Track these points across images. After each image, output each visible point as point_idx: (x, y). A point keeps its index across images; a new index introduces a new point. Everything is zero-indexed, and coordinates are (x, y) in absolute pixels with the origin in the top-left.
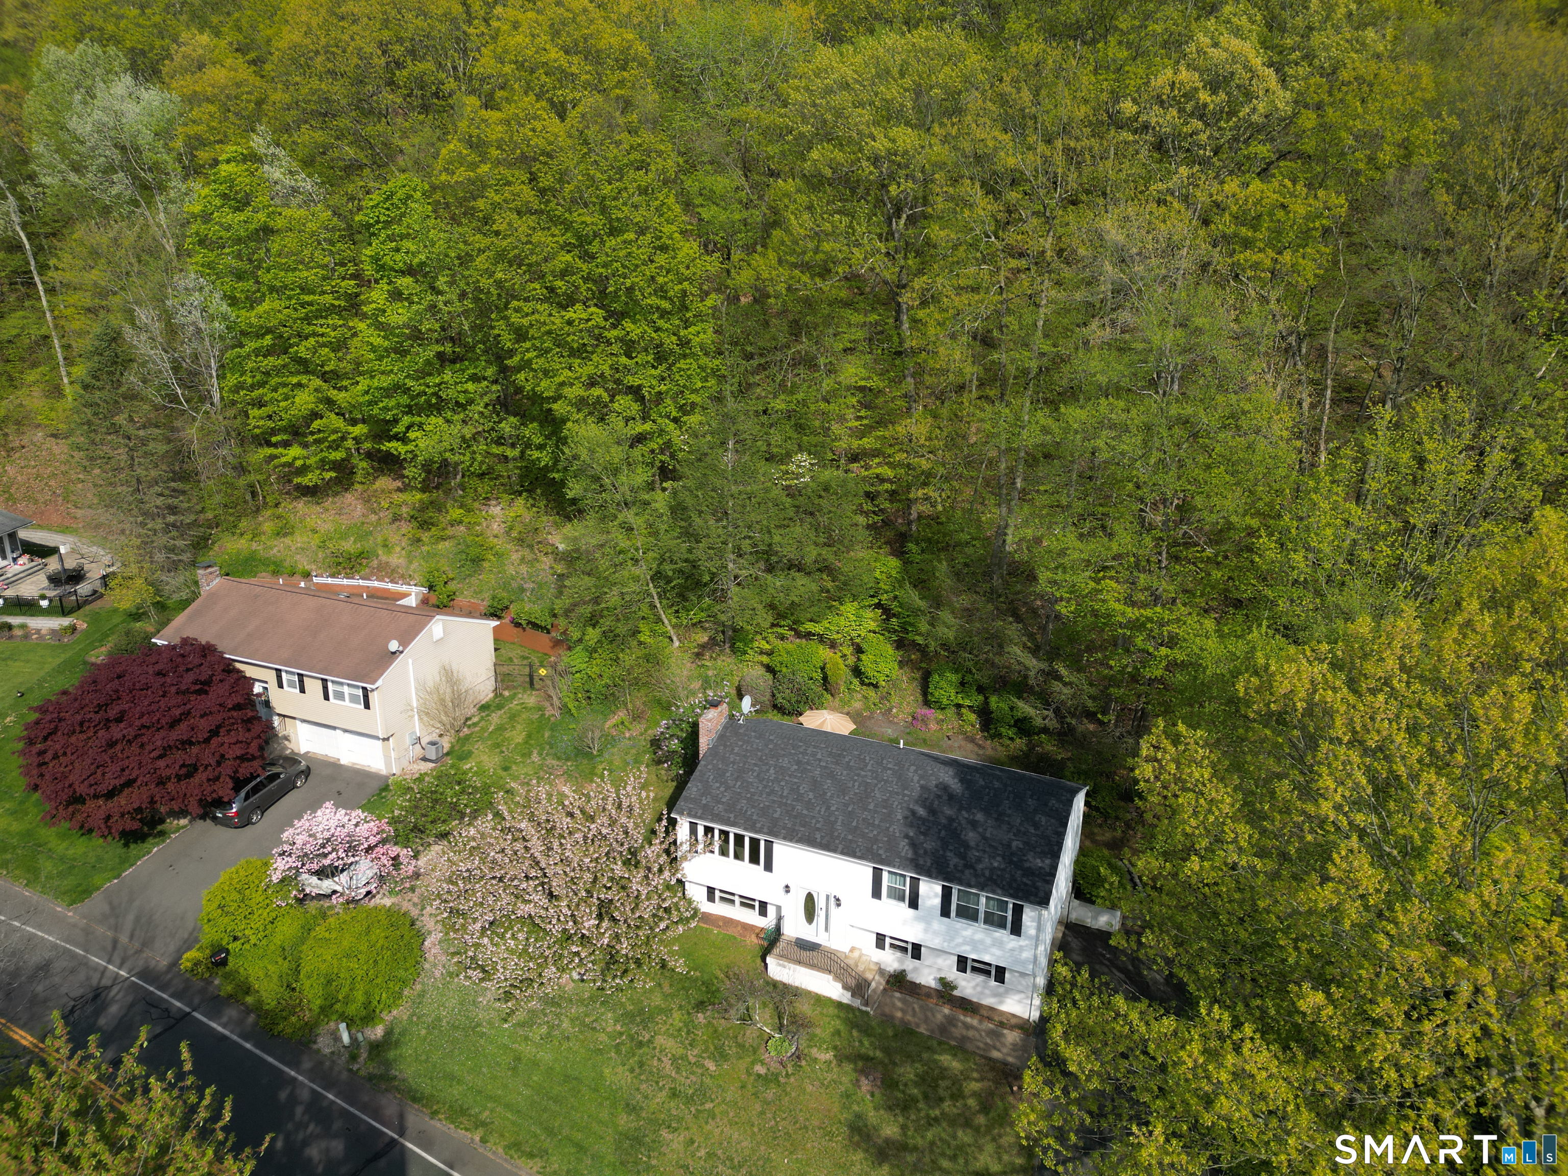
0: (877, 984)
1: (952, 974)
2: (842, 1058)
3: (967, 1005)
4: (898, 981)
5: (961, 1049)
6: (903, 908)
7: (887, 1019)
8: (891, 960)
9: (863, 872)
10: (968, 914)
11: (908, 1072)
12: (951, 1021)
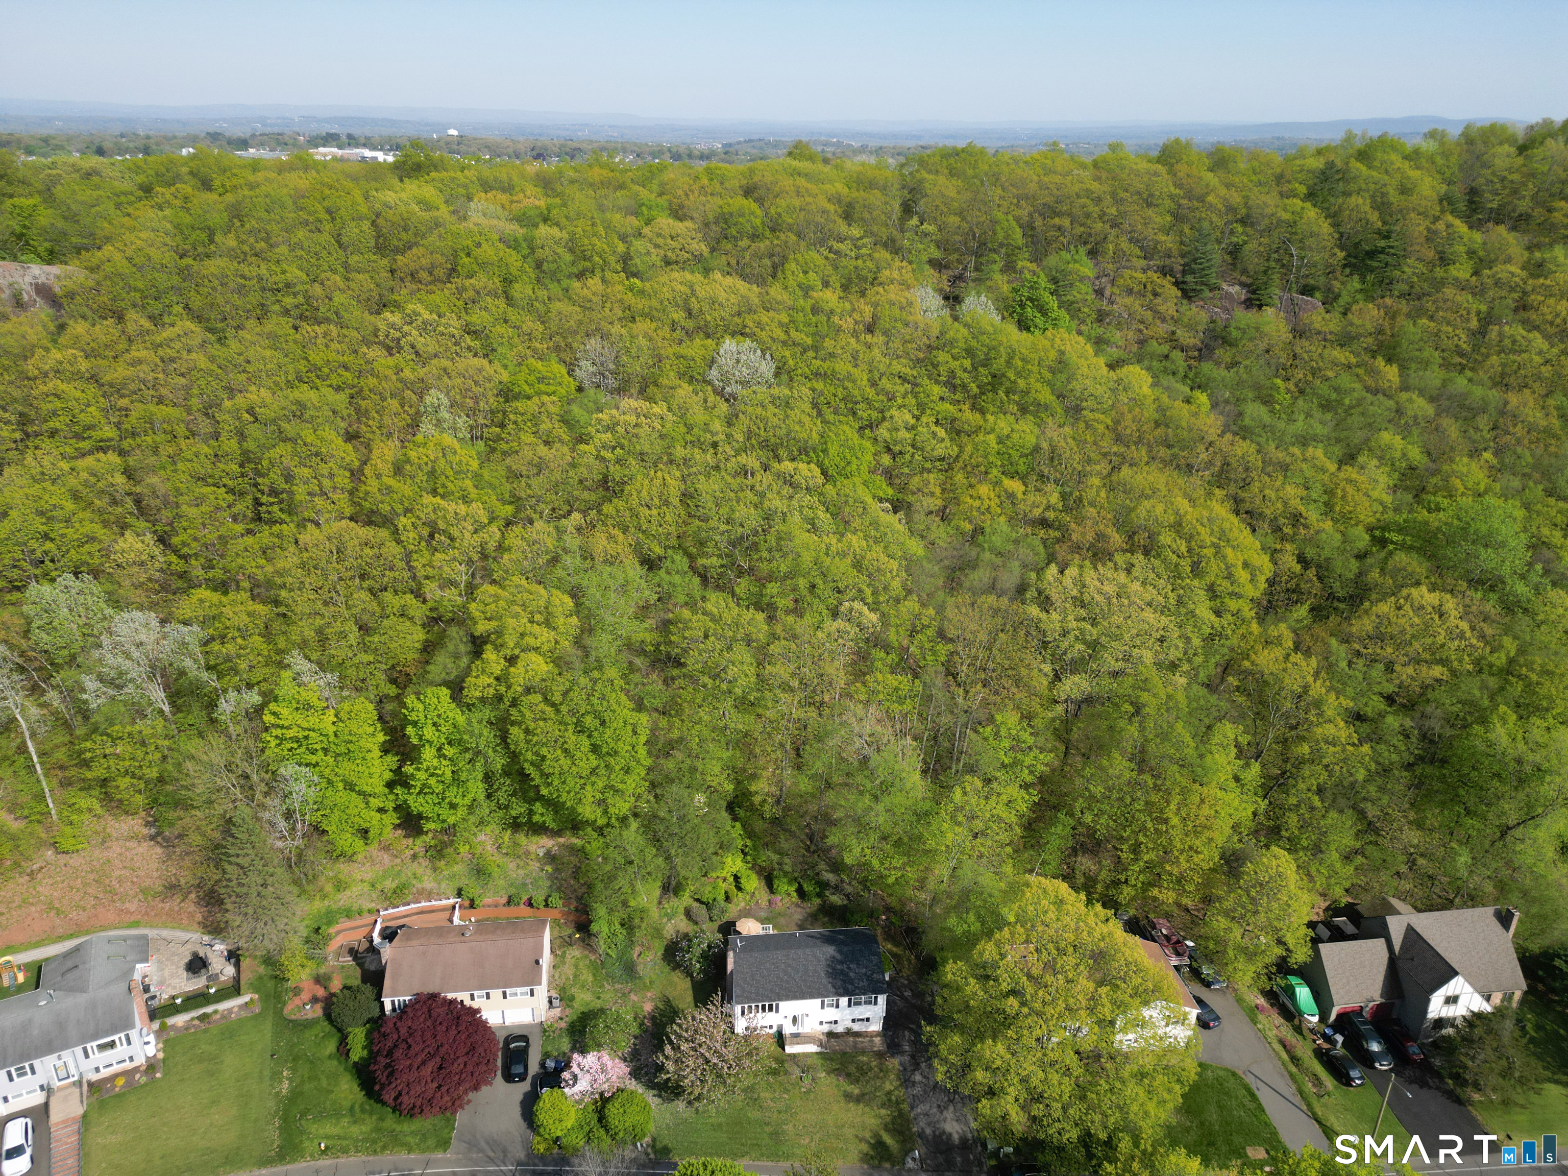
0: (824, 1038)
1: (849, 1024)
2: (828, 1073)
3: (857, 1034)
4: (830, 1035)
5: (863, 1052)
6: (833, 1010)
7: (835, 1052)
8: (826, 1028)
9: (818, 1002)
10: (858, 1004)
11: (852, 1069)
12: (855, 1043)
